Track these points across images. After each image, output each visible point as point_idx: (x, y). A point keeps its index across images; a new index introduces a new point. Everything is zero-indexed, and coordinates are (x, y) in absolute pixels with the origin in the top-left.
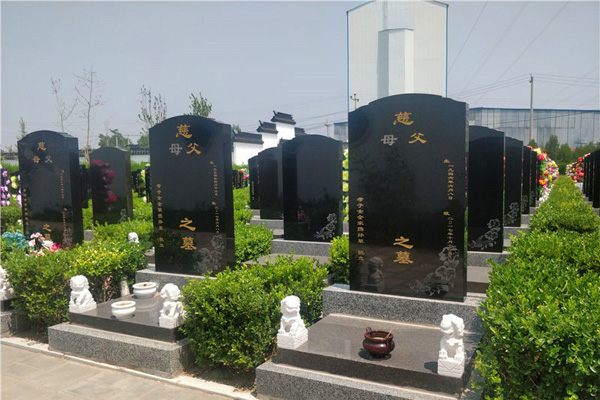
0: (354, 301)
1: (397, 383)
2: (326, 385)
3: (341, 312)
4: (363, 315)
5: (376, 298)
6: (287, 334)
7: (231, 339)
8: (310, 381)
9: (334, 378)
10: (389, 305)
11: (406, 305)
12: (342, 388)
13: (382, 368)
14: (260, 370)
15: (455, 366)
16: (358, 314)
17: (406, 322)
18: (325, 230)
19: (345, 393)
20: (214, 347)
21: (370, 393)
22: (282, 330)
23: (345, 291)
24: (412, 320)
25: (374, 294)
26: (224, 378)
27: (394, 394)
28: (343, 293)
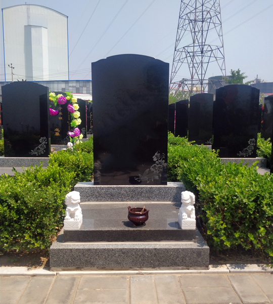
0: (98, 192)
1: (156, 240)
2: (108, 250)
3: (89, 201)
4: (104, 201)
5: (114, 189)
6: (72, 220)
7: (23, 230)
8: (96, 250)
9: (112, 245)
10: (123, 192)
11: (134, 190)
12: (121, 250)
13: (145, 231)
14: (54, 250)
15: (191, 223)
16: (101, 200)
17: (134, 201)
18: (38, 149)
19: (124, 253)
20: (7, 238)
21: (142, 249)
22: (67, 217)
23: (91, 186)
24: (138, 200)
25: (112, 186)
26: (14, 262)
27: (158, 247)
28: (90, 188)
